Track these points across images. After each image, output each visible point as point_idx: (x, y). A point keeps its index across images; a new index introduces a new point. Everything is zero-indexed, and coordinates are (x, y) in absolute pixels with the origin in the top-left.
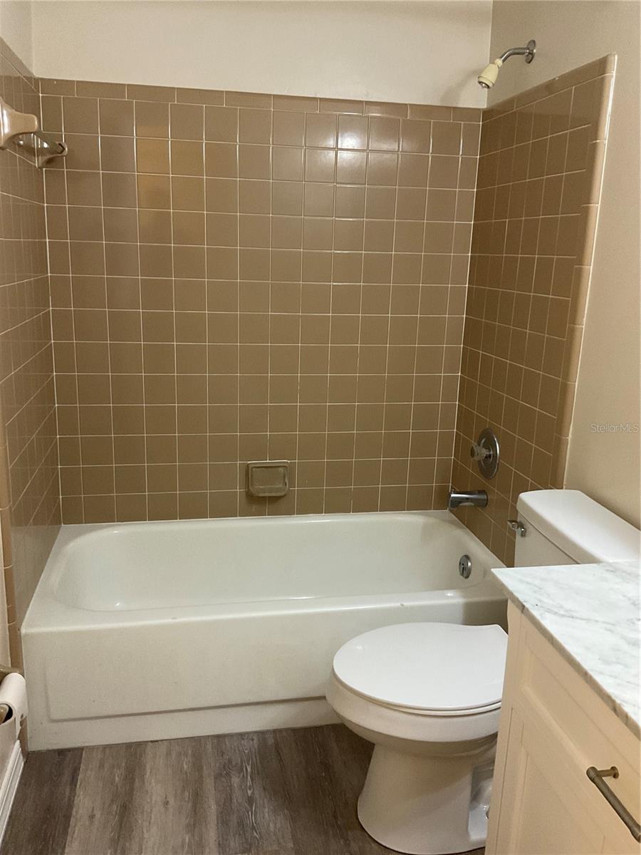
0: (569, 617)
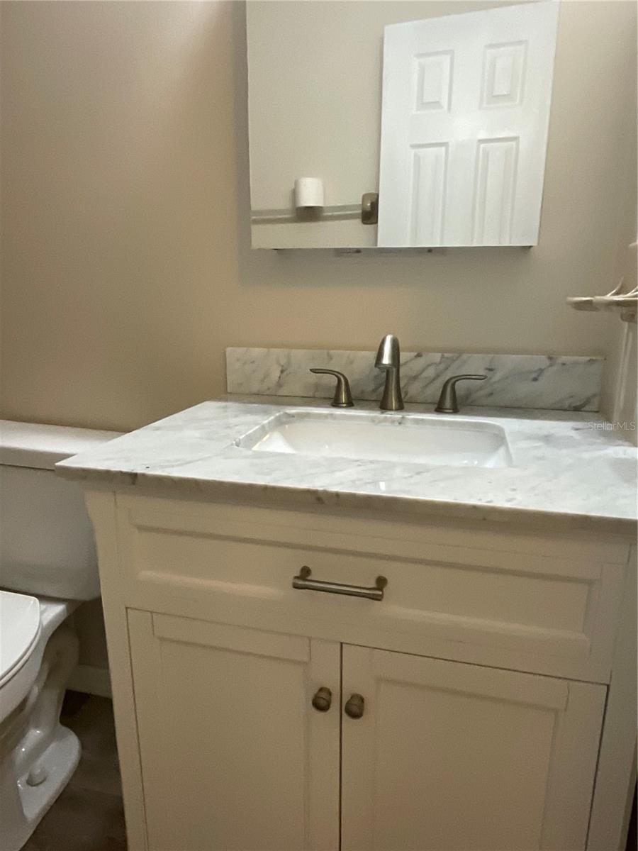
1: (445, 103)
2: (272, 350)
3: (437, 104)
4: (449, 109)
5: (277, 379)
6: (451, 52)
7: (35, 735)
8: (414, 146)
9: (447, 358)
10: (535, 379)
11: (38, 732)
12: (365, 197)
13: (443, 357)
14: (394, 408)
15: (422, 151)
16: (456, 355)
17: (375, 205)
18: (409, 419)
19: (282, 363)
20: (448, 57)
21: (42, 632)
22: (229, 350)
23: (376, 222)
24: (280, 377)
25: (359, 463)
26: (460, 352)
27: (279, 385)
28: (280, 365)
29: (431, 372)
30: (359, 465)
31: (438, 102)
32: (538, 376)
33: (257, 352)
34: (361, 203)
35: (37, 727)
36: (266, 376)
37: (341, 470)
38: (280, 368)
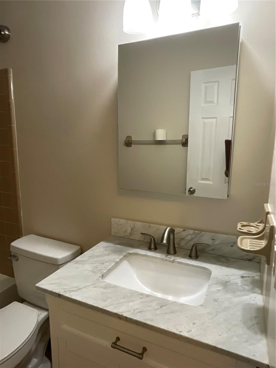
0: (79, 290)
1: (215, 101)
2: (128, 221)
3: (212, 102)
4: (217, 104)
5: (130, 232)
6: (218, 82)
7: (35, 361)
8: (203, 118)
9: (196, 233)
10: (232, 246)
11: (36, 360)
12: (183, 136)
13: (194, 232)
14: (172, 253)
15: (206, 120)
16: (200, 232)
17: (187, 140)
18: (176, 261)
19: (132, 226)
20: (217, 84)
21: (37, 325)
22: (112, 219)
23: (187, 146)
24: (131, 232)
25: (142, 296)
26: (202, 231)
27: (131, 235)
28: (131, 227)
29: (189, 237)
30: (141, 298)
31: (212, 101)
32: (233, 245)
33: (123, 221)
34: (181, 139)
35: (35, 357)
36: (126, 231)
37: (132, 301)
38: (131, 228)
